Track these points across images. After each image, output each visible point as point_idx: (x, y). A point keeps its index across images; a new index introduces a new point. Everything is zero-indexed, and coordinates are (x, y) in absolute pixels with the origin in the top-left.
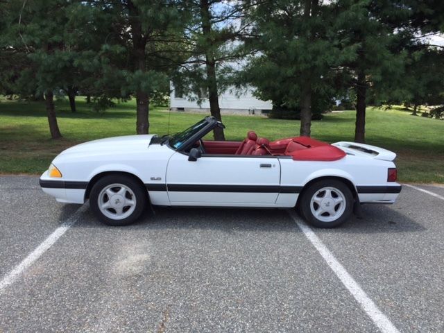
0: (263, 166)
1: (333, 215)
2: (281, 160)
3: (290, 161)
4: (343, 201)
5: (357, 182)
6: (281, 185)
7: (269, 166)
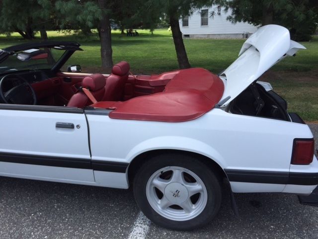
0: (60, 126)
1: (189, 211)
2: (90, 117)
3: (105, 119)
4: (202, 190)
5: (226, 164)
6: (94, 158)
7: (71, 126)
